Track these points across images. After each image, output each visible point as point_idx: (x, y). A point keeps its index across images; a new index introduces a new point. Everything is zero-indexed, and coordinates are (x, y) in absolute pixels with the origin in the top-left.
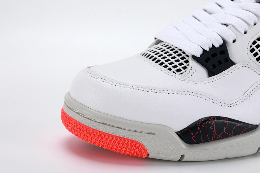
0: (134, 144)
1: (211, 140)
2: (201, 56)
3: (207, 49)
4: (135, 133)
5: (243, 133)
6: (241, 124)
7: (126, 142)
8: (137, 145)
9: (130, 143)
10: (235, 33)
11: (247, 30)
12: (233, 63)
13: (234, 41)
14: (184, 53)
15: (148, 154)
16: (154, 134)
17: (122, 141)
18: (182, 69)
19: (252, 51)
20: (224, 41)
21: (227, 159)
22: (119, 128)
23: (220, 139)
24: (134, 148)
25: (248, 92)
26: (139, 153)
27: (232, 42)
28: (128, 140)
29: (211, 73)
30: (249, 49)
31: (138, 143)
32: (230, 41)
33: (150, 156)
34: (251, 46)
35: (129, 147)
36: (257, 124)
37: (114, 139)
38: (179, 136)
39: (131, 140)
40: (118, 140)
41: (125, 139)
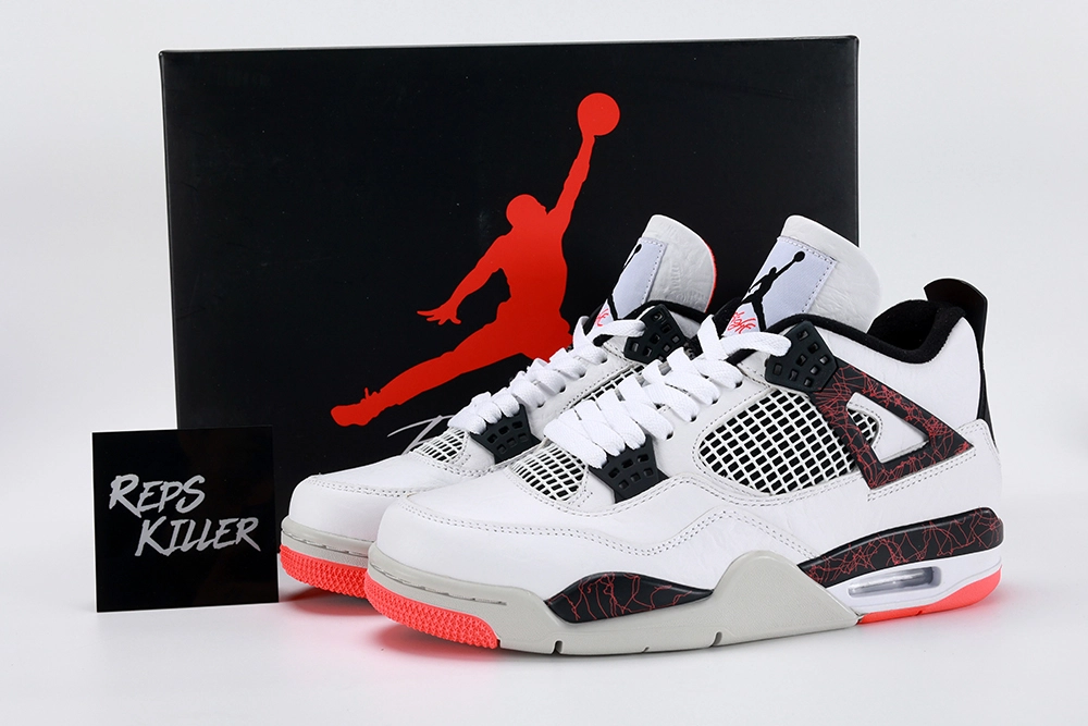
0: (471, 621)
1: (611, 617)
2: (603, 466)
3: (616, 453)
4: (473, 602)
5: (676, 604)
6: (669, 587)
7: (458, 619)
8: (477, 624)
9: (464, 620)
10: (671, 421)
11: (696, 414)
12: (663, 477)
13: (669, 436)
14: (579, 461)
15: (499, 641)
16: (505, 604)
17: (452, 617)
18: (568, 491)
19: (704, 452)
20: (649, 438)
21: (646, 653)
22: (447, 594)
23: (627, 613)
24: (471, 629)
25: (689, 530)
26: (482, 638)
27: (665, 437)
28: (461, 615)
29: (619, 497)
30: (698, 451)
31: (478, 620)
32: (660, 435)
33: (502, 645)
34: (703, 443)
35: (464, 627)
36: (710, 588)
37: (439, 614)
38: (550, 607)
39: (466, 616)
40: (445, 616)
41: (456, 614)
